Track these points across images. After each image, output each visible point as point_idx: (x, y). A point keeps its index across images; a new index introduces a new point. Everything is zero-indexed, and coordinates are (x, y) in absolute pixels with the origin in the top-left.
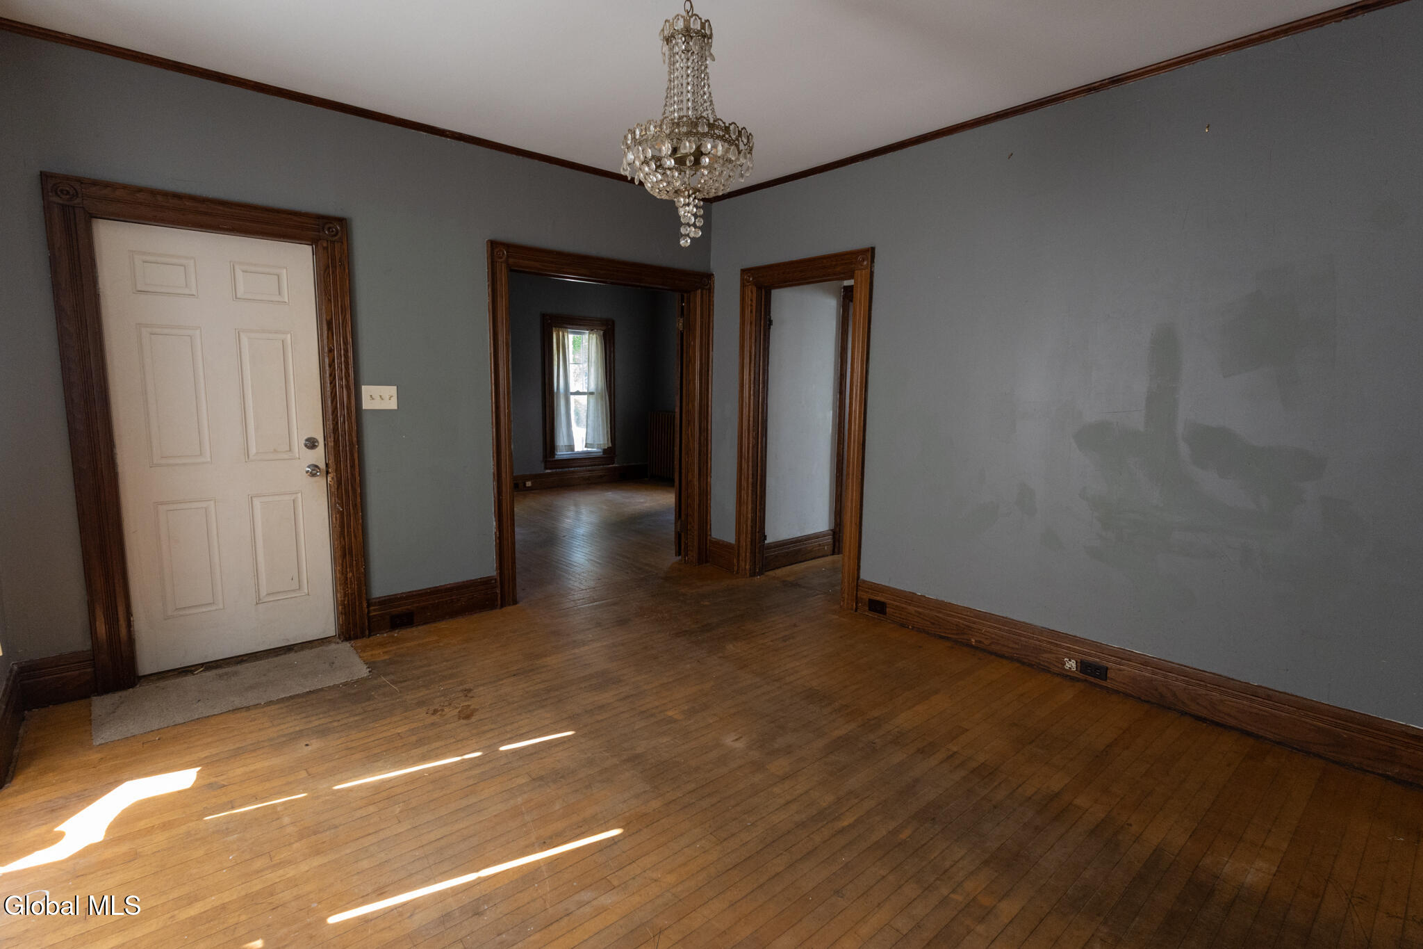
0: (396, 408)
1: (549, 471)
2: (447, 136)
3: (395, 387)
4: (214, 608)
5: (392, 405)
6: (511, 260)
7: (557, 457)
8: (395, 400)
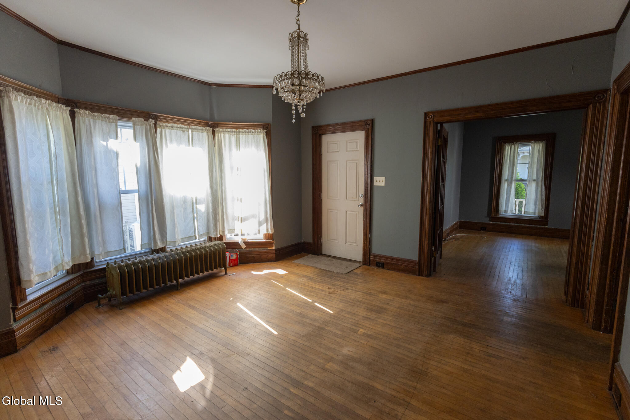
0: (384, 185)
1: (491, 222)
2: (410, 74)
3: (384, 178)
4: (336, 241)
5: (383, 184)
6: (435, 119)
7: (500, 216)
8: (384, 182)
